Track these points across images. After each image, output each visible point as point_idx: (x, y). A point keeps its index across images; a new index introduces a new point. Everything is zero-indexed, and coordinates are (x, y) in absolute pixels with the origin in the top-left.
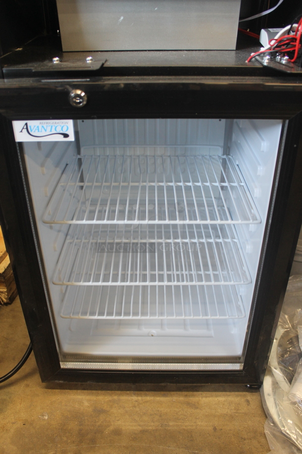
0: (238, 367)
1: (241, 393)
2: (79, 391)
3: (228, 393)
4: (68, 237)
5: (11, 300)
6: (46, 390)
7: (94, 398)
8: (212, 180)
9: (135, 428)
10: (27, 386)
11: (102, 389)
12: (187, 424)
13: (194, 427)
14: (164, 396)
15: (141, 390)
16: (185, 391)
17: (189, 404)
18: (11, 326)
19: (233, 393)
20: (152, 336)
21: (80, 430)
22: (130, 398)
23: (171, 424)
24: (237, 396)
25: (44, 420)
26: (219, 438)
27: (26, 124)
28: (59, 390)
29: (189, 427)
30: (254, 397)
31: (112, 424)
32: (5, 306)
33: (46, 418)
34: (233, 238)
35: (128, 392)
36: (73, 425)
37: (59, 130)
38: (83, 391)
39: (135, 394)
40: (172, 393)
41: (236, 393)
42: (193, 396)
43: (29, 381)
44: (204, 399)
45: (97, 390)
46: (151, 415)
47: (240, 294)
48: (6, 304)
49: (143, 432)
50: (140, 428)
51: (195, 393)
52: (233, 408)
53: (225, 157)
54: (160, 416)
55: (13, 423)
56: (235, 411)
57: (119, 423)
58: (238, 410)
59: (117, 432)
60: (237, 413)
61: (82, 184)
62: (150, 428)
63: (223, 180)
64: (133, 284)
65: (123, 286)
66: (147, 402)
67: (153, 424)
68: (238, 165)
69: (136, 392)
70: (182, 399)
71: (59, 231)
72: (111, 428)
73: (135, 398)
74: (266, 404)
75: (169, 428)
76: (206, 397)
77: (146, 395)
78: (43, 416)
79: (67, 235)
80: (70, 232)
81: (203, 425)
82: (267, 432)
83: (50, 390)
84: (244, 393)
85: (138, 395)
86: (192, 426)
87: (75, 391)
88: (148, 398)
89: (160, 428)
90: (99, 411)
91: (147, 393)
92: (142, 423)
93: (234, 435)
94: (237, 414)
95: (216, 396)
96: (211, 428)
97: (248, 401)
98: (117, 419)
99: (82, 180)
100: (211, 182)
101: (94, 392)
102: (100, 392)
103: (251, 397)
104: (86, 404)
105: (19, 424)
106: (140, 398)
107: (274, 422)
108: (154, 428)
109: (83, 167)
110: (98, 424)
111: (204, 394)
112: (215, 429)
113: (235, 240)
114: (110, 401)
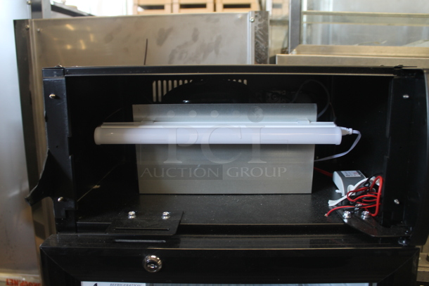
27: (96, 284)
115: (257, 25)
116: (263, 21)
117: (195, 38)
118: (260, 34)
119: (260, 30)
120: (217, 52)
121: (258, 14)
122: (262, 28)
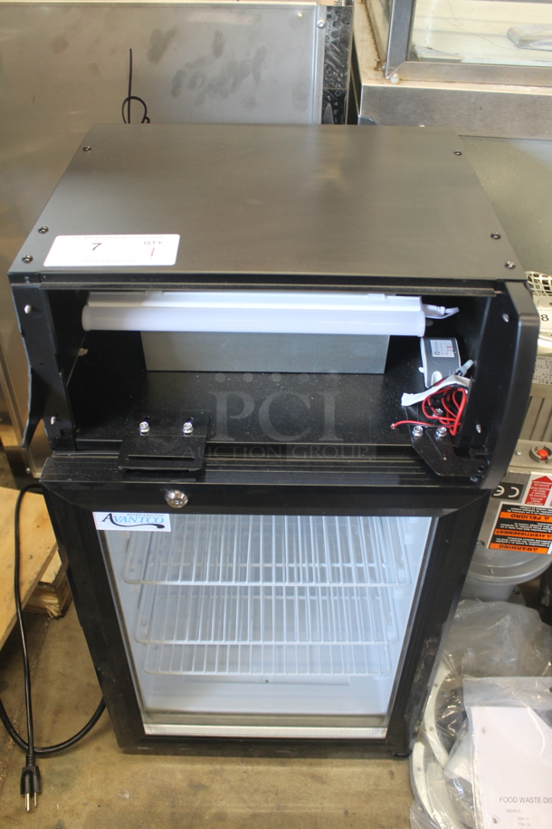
0: (380, 733)
1: (383, 761)
2: (168, 757)
3: (367, 761)
5: (64, 612)
6: (125, 755)
7: (188, 767)
9: (243, 811)
10: (99, 749)
11: (199, 754)
12: (310, 806)
13: (319, 811)
14: (283, 764)
15: (251, 756)
16: (309, 757)
17: (314, 777)
18: (67, 653)
19: (373, 761)
20: (267, 681)
21: (173, 814)
22: (237, 767)
23: (290, 805)
24: (379, 765)
25: (125, 799)
26: (351, 825)
27: (110, 515)
28: (142, 756)
29: (314, 811)
30: (401, 767)
31: (214, 805)
32: (55, 621)
33: (127, 796)
35: (234, 759)
36: (163, 807)
37: (152, 521)
38: (174, 757)
39: (243, 762)
40: (293, 760)
41: (378, 761)
42: (320, 764)
43: (100, 743)
44: (334, 769)
45: (192, 755)
46: (264, 792)
48: (57, 618)
49: (254, 816)
50: (251, 811)
51: (323, 761)
52: (372, 783)
54: (277, 794)
55: (85, 805)
56: (374, 788)
57: (223, 803)
58: (378, 785)
59: (221, 817)
60: (376, 790)
62: (263, 811)
66: (259, 773)
67: (266, 805)
69: (245, 759)
70: (305, 769)
72: (213, 811)
73: (244, 767)
74: (414, 782)
75: (287, 811)
76: (337, 766)
77: (258, 764)
78: (123, 793)
81: (331, 807)
82: (413, 817)
83: (130, 756)
84: (388, 761)
85: (247, 763)
86: (317, 808)
87: (163, 757)
88: (261, 768)
89: (276, 811)
90: (197, 787)
91: (259, 759)
92: (252, 804)
93: (370, 821)
94: (376, 792)
95: (351, 765)
96: (342, 812)
97: (392, 773)
98: (221, 798)
101: (189, 758)
102: (196, 758)
103: (395, 766)
104: (179, 776)
105: (93, 806)
106: (249, 768)
107: (422, 806)
108: (268, 811)
110: (196, 805)
111: (335, 761)
112: (346, 813)
114: (211, 772)
115: (329, 34)
116: (342, 26)
117: (218, 50)
118: (335, 51)
119: (335, 43)
120: (257, 79)
121: (332, 12)
122: (338, 39)
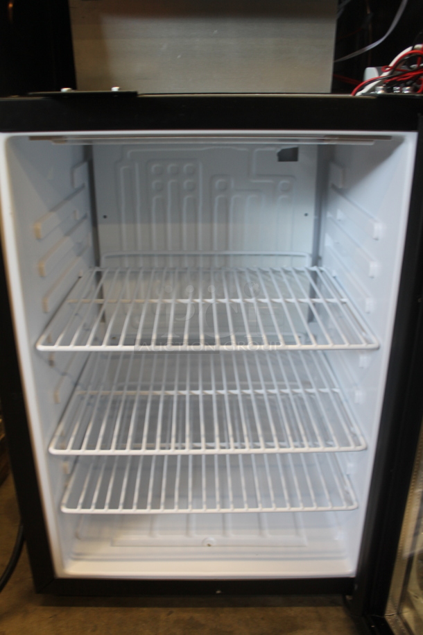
4: (79, 388)
8: (299, 295)
20: (209, 545)
34: (332, 386)
47: (348, 473)
53: (315, 268)
61: (100, 301)
63: (313, 294)
64: (180, 452)
65: (163, 457)
68: (334, 277)
71: (64, 374)
79: (76, 384)
80: (82, 380)
99: (101, 296)
100: (297, 297)
109: (102, 281)
113: (336, 390)
